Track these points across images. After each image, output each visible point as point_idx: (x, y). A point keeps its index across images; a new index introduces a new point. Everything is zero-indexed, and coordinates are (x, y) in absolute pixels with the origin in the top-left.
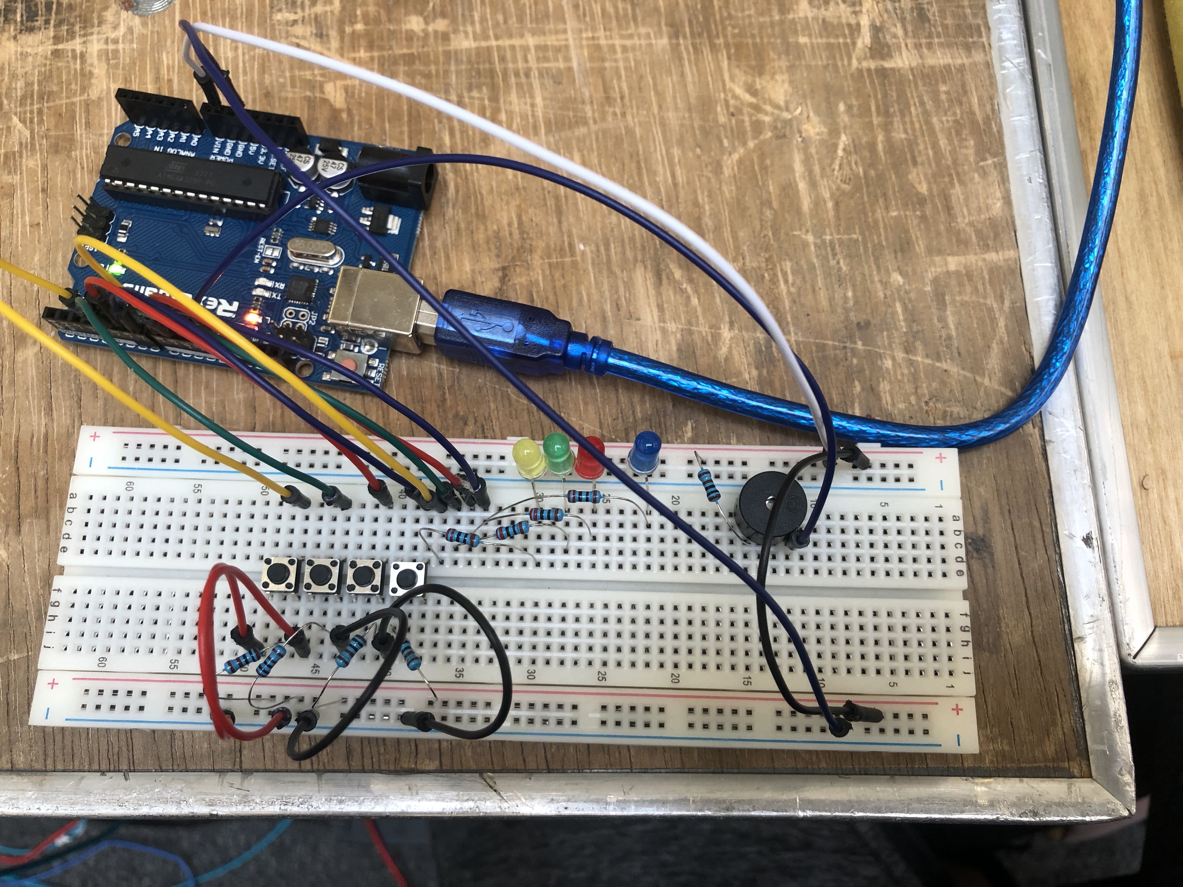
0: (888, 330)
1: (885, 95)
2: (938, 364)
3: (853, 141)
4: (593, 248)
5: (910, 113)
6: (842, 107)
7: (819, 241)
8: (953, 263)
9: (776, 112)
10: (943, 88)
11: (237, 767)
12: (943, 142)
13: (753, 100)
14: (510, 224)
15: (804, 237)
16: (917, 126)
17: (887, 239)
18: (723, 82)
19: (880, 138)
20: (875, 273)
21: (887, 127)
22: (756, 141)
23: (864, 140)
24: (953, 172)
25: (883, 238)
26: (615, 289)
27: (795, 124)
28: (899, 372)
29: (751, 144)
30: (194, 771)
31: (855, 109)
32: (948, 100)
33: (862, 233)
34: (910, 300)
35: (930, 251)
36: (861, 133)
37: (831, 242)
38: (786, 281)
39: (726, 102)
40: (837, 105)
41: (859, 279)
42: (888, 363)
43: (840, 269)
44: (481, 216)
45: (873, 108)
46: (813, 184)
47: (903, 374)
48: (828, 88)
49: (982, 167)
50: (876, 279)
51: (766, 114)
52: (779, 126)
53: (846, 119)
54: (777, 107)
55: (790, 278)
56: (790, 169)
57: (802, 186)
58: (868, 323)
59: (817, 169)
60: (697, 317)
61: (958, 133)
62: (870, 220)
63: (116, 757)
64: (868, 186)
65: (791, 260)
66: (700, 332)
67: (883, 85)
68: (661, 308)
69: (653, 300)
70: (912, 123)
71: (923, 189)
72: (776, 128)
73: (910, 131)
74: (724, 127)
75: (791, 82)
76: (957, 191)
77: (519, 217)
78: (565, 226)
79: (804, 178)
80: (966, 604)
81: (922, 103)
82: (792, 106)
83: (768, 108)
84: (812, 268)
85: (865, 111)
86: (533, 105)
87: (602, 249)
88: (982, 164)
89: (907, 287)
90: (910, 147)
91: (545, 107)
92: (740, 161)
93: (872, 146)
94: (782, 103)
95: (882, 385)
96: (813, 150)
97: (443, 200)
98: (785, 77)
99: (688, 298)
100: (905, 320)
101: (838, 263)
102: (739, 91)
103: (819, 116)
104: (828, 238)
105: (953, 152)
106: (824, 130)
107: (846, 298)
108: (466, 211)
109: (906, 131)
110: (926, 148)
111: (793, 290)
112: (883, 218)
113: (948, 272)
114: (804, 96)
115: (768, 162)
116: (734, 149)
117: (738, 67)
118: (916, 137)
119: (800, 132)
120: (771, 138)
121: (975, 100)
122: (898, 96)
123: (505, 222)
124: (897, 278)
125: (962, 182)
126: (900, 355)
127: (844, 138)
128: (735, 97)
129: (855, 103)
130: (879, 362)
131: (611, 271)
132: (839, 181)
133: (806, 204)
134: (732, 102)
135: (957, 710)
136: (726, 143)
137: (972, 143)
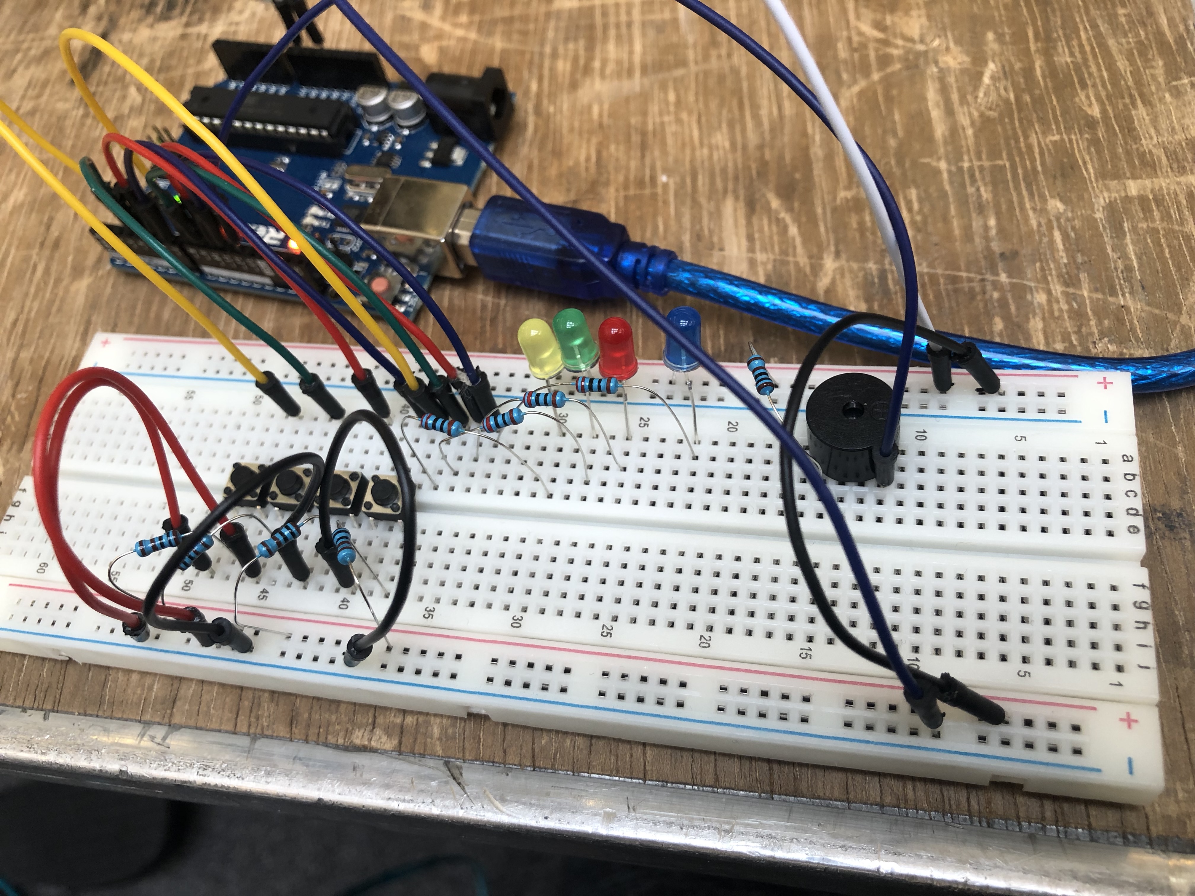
0: (1041, 261)
1: (1046, 20)
2: (1110, 299)
3: (1003, 67)
4: (678, 179)
5: (1079, 37)
6: (990, 36)
7: (953, 168)
8: (1133, 188)
9: (909, 45)
10: (1121, 11)
11: (166, 720)
12: (1122, 64)
13: (880, 35)
14: (588, 159)
15: (934, 164)
16: (1088, 48)
17: (1043, 164)
18: (848, 22)
19: (1038, 64)
20: (1026, 200)
21: (1048, 53)
22: (882, 74)
23: (1018, 66)
24: (1135, 92)
25: (1038, 163)
26: (696, 219)
27: (931, 55)
28: (1055, 307)
29: (876, 76)
30: (119, 719)
31: (1007, 38)
32: (1128, 22)
33: (1011, 158)
34: (1073, 228)
35: (1102, 175)
36: (1013, 59)
37: (971, 169)
38: (910, 210)
39: (850, 40)
40: (984, 34)
41: (1004, 207)
42: (1041, 298)
43: (980, 196)
44: (558, 154)
45: (1031, 34)
46: (949, 112)
47: (1061, 310)
48: (973, 18)
49: (1176, 87)
50: (1028, 206)
51: (897, 47)
52: (911, 57)
53: (995, 46)
54: (911, 40)
55: (916, 206)
56: (923, 99)
57: (936, 114)
58: (1015, 254)
59: (955, 97)
60: (795, 248)
61: (1143, 54)
62: (1022, 145)
63: (42, 695)
64: (1020, 111)
65: (917, 187)
66: (796, 263)
67: (1043, 13)
68: (750, 238)
69: (743, 231)
70: (1081, 46)
71: (1095, 111)
72: (907, 60)
73: (1077, 54)
74: (845, 62)
75: (929, 17)
76: (1141, 112)
77: (599, 153)
78: (648, 161)
79: (938, 106)
80: (1145, 571)
81: (1095, 26)
82: (928, 39)
83: (900, 42)
84: (944, 195)
85: (1020, 38)
86: (631, 52)
87: (688, 181)
88: (1174, 83)
89: (1070, 215)
90: (1078, 70)
91: (644, 53)
92: (861, 94)
93: (1028, 72)
94: (917, 37)
95: (1032, 323)
96: (951, 80)
97: (520, 140)
98: (923, 12)
99: (785, 228)
100: (1066, 250)
101: (978, 190)
102: (867, 29)
103: (961, 46)
104: (966, 165)
105: (1136, 73)
106: (967, 59)
107: (986, 228)
108: (541, 149)
109: (1072, 54)
110: (1099, 70)
111: (918, 218)
112: (1039, 144)
113: (1127, 196)
114: (944, 29)
115: (895, 92)
116: (855, 82)
117: (867, 7)
118: (1085, 60)
119: (936, 63)
120: (900, 70)
121: (1163, 21)
122: (1063, 22)
123: (582, 158)
124: (1056, 205)
125: (1147, 102)
126: (1058, 289)
127: (991, 66)
128: (860, 34)
129: (1006, 30)
130: (1029, 297)
131: (695, 202)
132: (983, 108)
133: (940, 130)
134: (856, 39)
135: (1129, 721)
136: (845, 76)
137: (1161, 63)
